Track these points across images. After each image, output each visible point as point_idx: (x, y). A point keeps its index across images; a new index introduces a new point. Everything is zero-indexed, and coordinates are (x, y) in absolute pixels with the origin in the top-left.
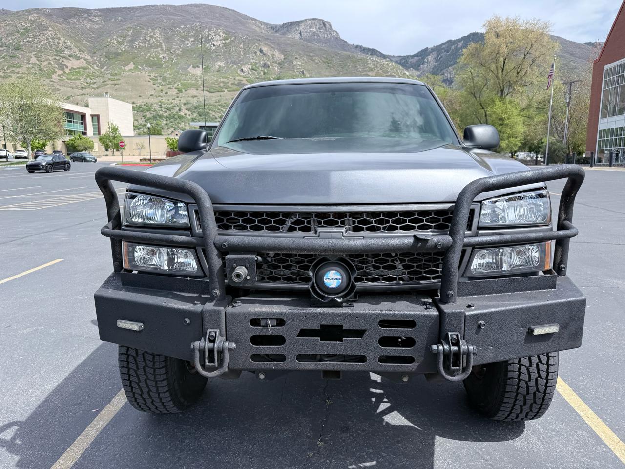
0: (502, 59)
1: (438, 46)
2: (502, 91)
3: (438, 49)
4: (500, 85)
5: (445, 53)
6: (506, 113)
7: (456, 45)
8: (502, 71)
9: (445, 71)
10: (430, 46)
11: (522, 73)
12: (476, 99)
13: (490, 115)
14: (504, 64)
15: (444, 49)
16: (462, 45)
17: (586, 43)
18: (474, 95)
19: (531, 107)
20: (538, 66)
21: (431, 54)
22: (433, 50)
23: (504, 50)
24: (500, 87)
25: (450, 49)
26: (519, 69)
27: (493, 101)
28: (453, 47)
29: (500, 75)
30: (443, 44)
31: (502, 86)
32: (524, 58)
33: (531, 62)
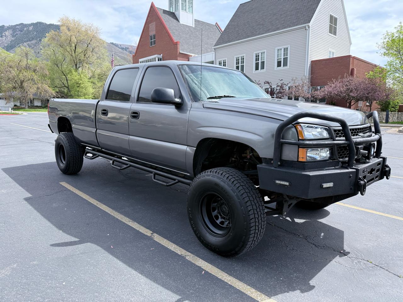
0: (73, 45)
1: (13, 26)
2: (76, 65)
3: (13, 28)
4: (74, 61)
5: (19, 32)
6: (81, 80)
7: (27, 28)
8: (75, 52)
9: (20, 44)
10: (7, 25)
11: (87, 56)
12: (59, 68)
13: (70, 80)
14: (75, 48)
15: (18, 29)
16: (32, 28)
17: (111, 43)
18: (57, 66)
19: (95, 77)
20: (96, 53)
21: (8, 31)
22: (9, 28)
23: (74, 39)
24: (75, 63)
25: (23, 30)
26: (85, 53)
27: (71, 71)
28: (25, 29)
29: (73, 54)
30: (17, 25)
31: (75, 62)
32: (87, 46)
33: (91, 49)
